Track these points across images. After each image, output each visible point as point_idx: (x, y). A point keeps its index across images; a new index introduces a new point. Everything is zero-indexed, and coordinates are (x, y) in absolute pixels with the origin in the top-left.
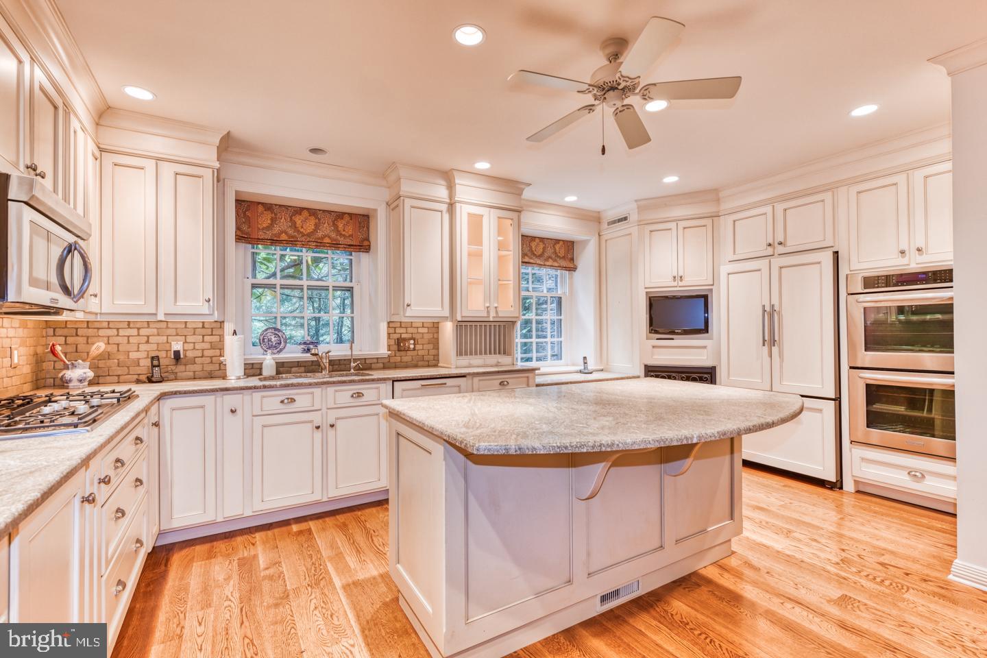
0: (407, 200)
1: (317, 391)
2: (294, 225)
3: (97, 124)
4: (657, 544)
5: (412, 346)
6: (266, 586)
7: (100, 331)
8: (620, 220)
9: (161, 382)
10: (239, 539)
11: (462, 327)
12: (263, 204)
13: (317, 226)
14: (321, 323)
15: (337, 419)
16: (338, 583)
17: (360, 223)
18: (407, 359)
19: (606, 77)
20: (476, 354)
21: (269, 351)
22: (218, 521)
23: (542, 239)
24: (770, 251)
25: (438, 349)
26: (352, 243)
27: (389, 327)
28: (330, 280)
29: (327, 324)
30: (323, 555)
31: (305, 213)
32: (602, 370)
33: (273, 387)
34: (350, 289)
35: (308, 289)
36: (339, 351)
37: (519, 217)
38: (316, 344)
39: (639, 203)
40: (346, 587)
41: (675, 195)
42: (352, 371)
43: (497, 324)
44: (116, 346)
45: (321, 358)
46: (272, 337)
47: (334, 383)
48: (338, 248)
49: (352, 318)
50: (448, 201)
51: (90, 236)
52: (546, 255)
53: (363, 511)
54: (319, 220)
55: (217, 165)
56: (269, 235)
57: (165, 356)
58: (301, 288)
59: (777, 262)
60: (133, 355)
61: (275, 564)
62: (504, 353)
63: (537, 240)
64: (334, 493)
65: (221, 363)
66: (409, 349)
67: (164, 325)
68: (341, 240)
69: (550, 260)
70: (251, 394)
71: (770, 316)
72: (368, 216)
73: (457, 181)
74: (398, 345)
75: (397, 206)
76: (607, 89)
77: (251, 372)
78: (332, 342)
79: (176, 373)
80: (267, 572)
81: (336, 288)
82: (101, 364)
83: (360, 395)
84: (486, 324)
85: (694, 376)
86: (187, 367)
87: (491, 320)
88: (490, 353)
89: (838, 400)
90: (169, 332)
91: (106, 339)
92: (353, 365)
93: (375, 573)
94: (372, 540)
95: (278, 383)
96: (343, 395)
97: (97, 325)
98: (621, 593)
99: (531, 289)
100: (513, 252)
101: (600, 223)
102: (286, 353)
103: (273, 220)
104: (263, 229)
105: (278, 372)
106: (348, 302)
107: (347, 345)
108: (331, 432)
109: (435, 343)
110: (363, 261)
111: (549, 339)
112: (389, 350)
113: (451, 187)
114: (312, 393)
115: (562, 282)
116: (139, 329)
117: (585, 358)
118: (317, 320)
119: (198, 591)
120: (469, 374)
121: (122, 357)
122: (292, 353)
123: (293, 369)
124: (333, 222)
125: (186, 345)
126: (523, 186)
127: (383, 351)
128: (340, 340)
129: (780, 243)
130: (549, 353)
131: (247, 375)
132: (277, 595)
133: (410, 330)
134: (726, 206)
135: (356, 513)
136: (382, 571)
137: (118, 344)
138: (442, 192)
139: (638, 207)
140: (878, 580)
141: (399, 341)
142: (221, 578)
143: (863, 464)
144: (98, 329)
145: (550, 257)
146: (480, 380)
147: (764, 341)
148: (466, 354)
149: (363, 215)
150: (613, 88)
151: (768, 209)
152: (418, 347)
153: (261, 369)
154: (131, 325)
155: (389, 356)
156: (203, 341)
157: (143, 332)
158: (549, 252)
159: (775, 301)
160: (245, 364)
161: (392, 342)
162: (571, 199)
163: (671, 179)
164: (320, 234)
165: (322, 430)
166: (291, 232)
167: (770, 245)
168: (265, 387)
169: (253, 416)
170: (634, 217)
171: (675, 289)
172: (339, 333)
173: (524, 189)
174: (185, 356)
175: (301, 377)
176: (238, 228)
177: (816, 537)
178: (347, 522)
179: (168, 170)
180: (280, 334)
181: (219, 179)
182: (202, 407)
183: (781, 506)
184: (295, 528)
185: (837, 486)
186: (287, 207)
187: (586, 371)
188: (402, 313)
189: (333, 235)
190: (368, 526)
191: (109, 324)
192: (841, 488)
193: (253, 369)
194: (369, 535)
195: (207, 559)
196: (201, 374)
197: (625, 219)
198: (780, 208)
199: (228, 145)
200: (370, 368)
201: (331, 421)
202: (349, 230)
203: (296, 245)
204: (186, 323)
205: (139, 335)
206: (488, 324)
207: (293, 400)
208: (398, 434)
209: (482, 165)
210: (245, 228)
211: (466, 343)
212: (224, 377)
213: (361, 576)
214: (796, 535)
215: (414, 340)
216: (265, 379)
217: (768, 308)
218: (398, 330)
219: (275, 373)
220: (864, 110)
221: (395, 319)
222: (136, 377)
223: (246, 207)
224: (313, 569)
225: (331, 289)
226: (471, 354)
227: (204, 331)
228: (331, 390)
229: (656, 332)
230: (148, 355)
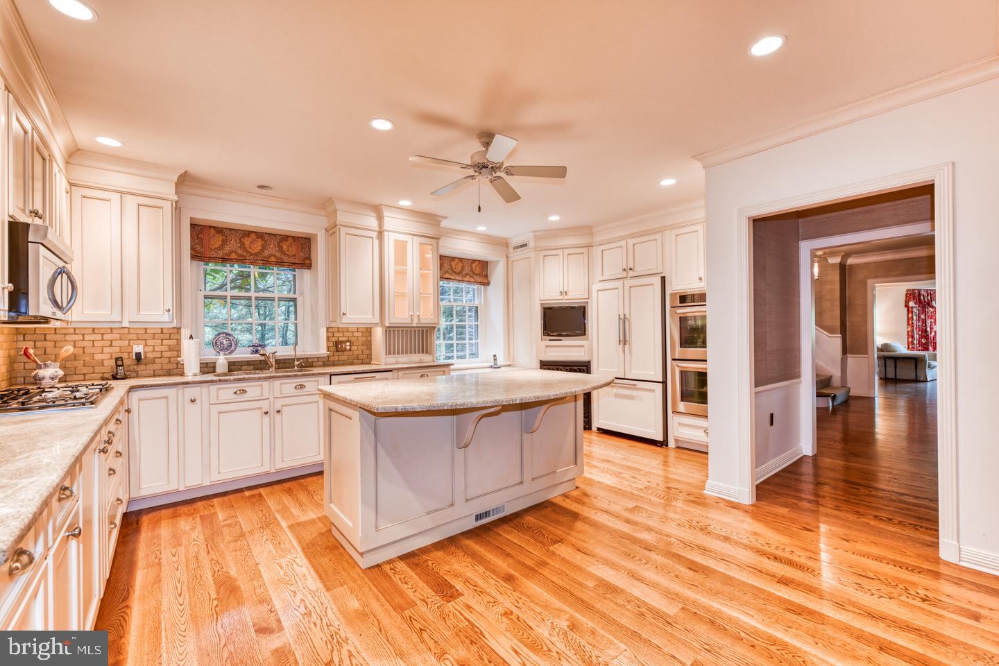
0: (342, 228)
1: (265, 384)
2: (243, 246)
3: (67, 163)
4: (519, 481)
5: (348, 348)
6: (226, 530)
7: (67, 336)
8: (521, 246)
9: (124, 379)
10: (199, 504)
11: (390, 331)
12: (214, 228)
13: (264, 248)
14: (267, 327)
15: (283, 406)
16: (284, 524)
17: (302, 245)
18: (344, 358)
19: (478, 160)
20: (402, 353)
21: (221, 353)
22: (180, 490)
23: (461, 260)
24: (624, 274)
25: (371, 350)
26: (294, 261)
27: (328, 331)
28: (276, 292)
29: (273, 329)
30: (272, 508)
31: (253, 236)
32: (509, 366)
33: (227, 381)
34: (294, 300)
35: (256, 300)
36: (285, 352)
37: (437, 243)
38: (263, 346)
39: (536, 234)
40: (290, 527)
41: (561, 229)
42: (296, 368)
43: (421, 329)
44: (82, 349)
45: (269, 358)
46: (224, 341)
47: (280, 377)
48: (283, 266)
49: (296, 324)
50: (378, 229)
51: (73, 260)
52: (464, 272)
53: (306, 480)
54: (266, 241)
55: (176, 198)
56: (220, 254)
57: (127, 357)
58: (249, 299)
59: (628, 282)
60: (98, 357)
61: (232, 517)
62: (427, 352)
63: (457, 260)
64: (280, 465)
65: (178, 363)
66: (345, 350)
67: (126, 331)
68: (286, 259)
69: (468, 277)
70: (209, 387)
71: (624, 321)
72: (309, 239)
73: (385, 214)
74: (336, 346)
75: (335, 232)
76: (481, 167)
77: (206, 370)
78: (277, 345)
79: (138, 372)
80: (226, 522)
81: (280, 299)
82: (68, 364)
83: (302, 387)
84: (411, 329)
85: (575, 368)
86: (148, 366)
87: (415, 325)
88: (415, 353)
89: (664, 382)
90: (131, 336)
91: (72, 343)
92: (296, 363)
93: (314, 516)
94: (313, 498)
95: (232, 378)
96: (288, 386)
97: (64, 331)
98: (491, 513)
99: (452, 300)
100: (433, 269)
101: (508, 247)
102: (236, 354)
103: (224, 242)
104: (215, 249)
105: (230, 370)
106: (292, 309)
107: (292, 347)
108: (278, 417)
109: (368, 344)
110: (305, 276)
111: (467, 341)
112: (328, 351)
113: (380, 218)
114: (261, 386)
115: (478, 293)
116: (103, 334)
117: (495, 356)
118: (263, 325)
119: (170, 537)
120: (395, 369)
121: (87, 358)
122: (243, 354)
123: (244, 368)
124: (279, 243)
125: (146, 347)
126: (441, 219)
127: (323, 351)
128: (285, 343)
129: (631, 269)
130: (468, 352)
131: (203, 372)
132: (235, 535)
133: (346, 334)
134: (597, 239)
135: (299, 481)
136: (320, 515)
137: (84, 348)
138: (372, 222)
139: (535, 237)
140: (662, 496)
141: (337, 343)
142: (187, 528)
143: (680, 427)
144: (65, 334)
145: (467, 274)
146: (404, 374)
147: (620, 341)
148: (394, 353)
149: (305, 238)
150: (485, 167)
151: (623, 243)
152: (353, 348)
153: (215, 367)
154: (96, 331)
155: (328, 356)
156: (162, 345)
157: (106, 337)
158: (467, 270)
159: (627, 312)
160: (201, 363)
161: (331, 344)
162: (481, 229)
163: (554, 218)
164: (266, 253)
165: (270, 416)
166: (240, 251)
167: (624, 270)
168: (220, 381)
169: (210, 404)
170: (532, 244)
171: (561, 301)
172: (284, 337)
173: (441, 221)
174: (146, 357)
175: (250, 373)
176: (192, 249)
177: (636, 476)
178: (292, 487)
179: (131, 202)
180: (231, 338)
181: (177, 209)
182: (166, 398)
183: (623, 459)
184: (247, 493)
185: (663, 444)
186: (236, 231)
187: (496, 366)
188: (339, 321)
189: (278, 255)
190: (309, 488)
191: (75, 330)
192: (667, 445)
193: (208, 368)
194: (310, 494)
195: (173, 518)
196: (160, 372)
197: (526, 245)
198: (631, 242)
199: (185, 181)
200: (312, 366)
201: (278, 407)
202: (293, 250)
203: (245, 263)
204: (146, 329)
205: (103, 340)
206: (413, 329)
207: (244, 391)
208: (330, 410)
209: (405, 203)
210: (198, 248)
211: (394, 345)
212: (182, 374)
213: (303, 519)
214: (624, 475)
215: (350, 342)
216: (219, 375)
217: (622, 317)
218: (336, 335)
219: (227, 371)
220: (668, 182)
221: (333, 325)
222: (101, 375)
223: (200, 231)
224: (264, 518)
225: (276, 299)
226: (398, 353)
227: (162, 336)
228: (277, 383)
229: (549, 335)
230: (111, 356)
